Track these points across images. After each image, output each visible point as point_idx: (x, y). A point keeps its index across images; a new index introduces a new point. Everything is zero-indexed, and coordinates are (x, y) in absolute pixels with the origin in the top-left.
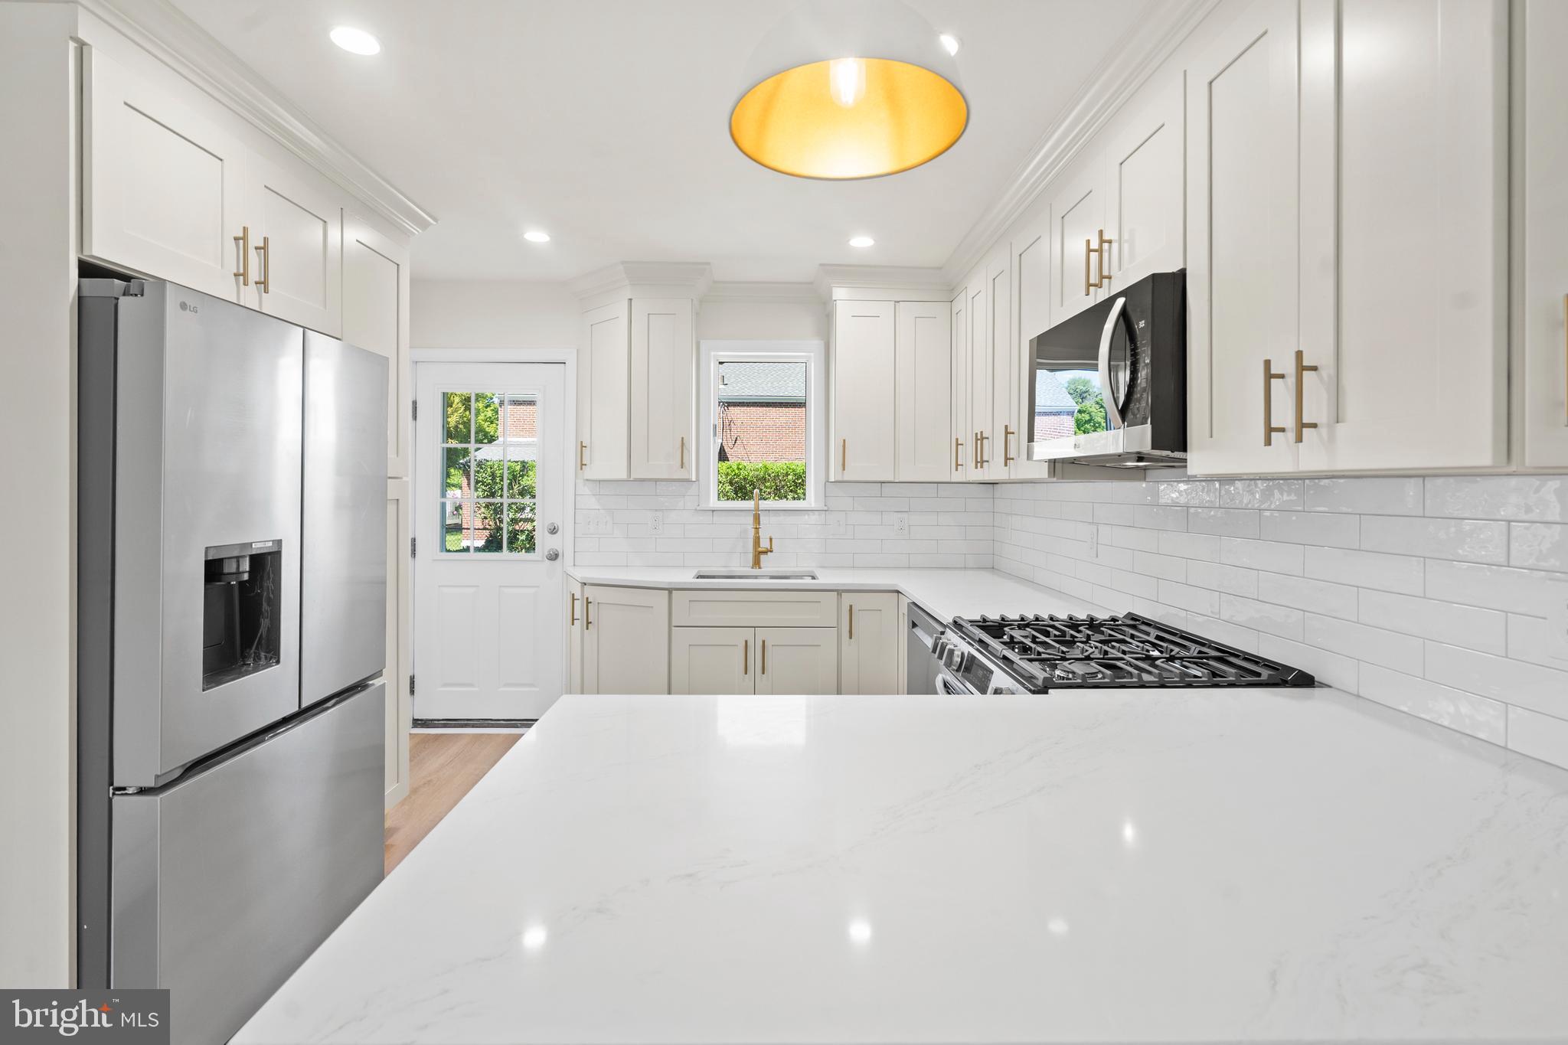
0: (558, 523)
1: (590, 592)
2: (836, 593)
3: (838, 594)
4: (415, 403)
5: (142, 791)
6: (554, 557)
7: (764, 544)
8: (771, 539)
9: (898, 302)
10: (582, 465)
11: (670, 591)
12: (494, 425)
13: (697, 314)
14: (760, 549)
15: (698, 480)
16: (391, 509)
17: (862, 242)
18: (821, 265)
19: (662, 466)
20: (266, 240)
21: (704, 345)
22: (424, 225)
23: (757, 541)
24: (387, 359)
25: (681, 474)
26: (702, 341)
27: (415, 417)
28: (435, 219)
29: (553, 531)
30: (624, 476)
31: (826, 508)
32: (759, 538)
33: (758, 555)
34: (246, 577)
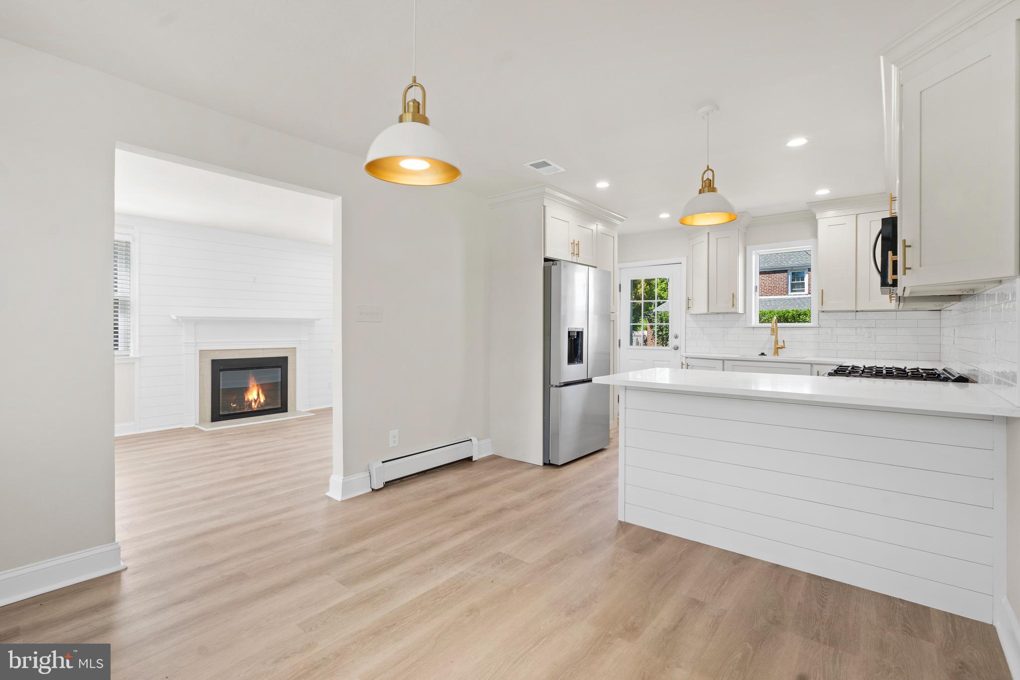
0: (678, 334)
1: (689, 361)
2: (810, 365)
3: (811, 366)
4: (620, 285)
5: (556, 386)
6: (676, 348)
7: (780, 344)
8: (784, 341)
9: (859, 214)
10: (688, 308)
11: (723, 360)
12: (666, 293)
13: (745, 233)
14: (778, 346)
15: (745, 313)
16: (612, 323)
17: (823, 192)
18: (807, 203)
19: (724, 307)
20: (578, 242)
21: (748, 248)
22: (622, 220)
23: (776, 342)
24: (610, 272)
25: (733, 310)
26: (747, 246)
27: (620, 291)
28: (626, 218)
29: (676, 337)
30: (706, 311)
31: (819, 326)
32: (777, 341)
33: (777, 349)
34: (576, 337)
